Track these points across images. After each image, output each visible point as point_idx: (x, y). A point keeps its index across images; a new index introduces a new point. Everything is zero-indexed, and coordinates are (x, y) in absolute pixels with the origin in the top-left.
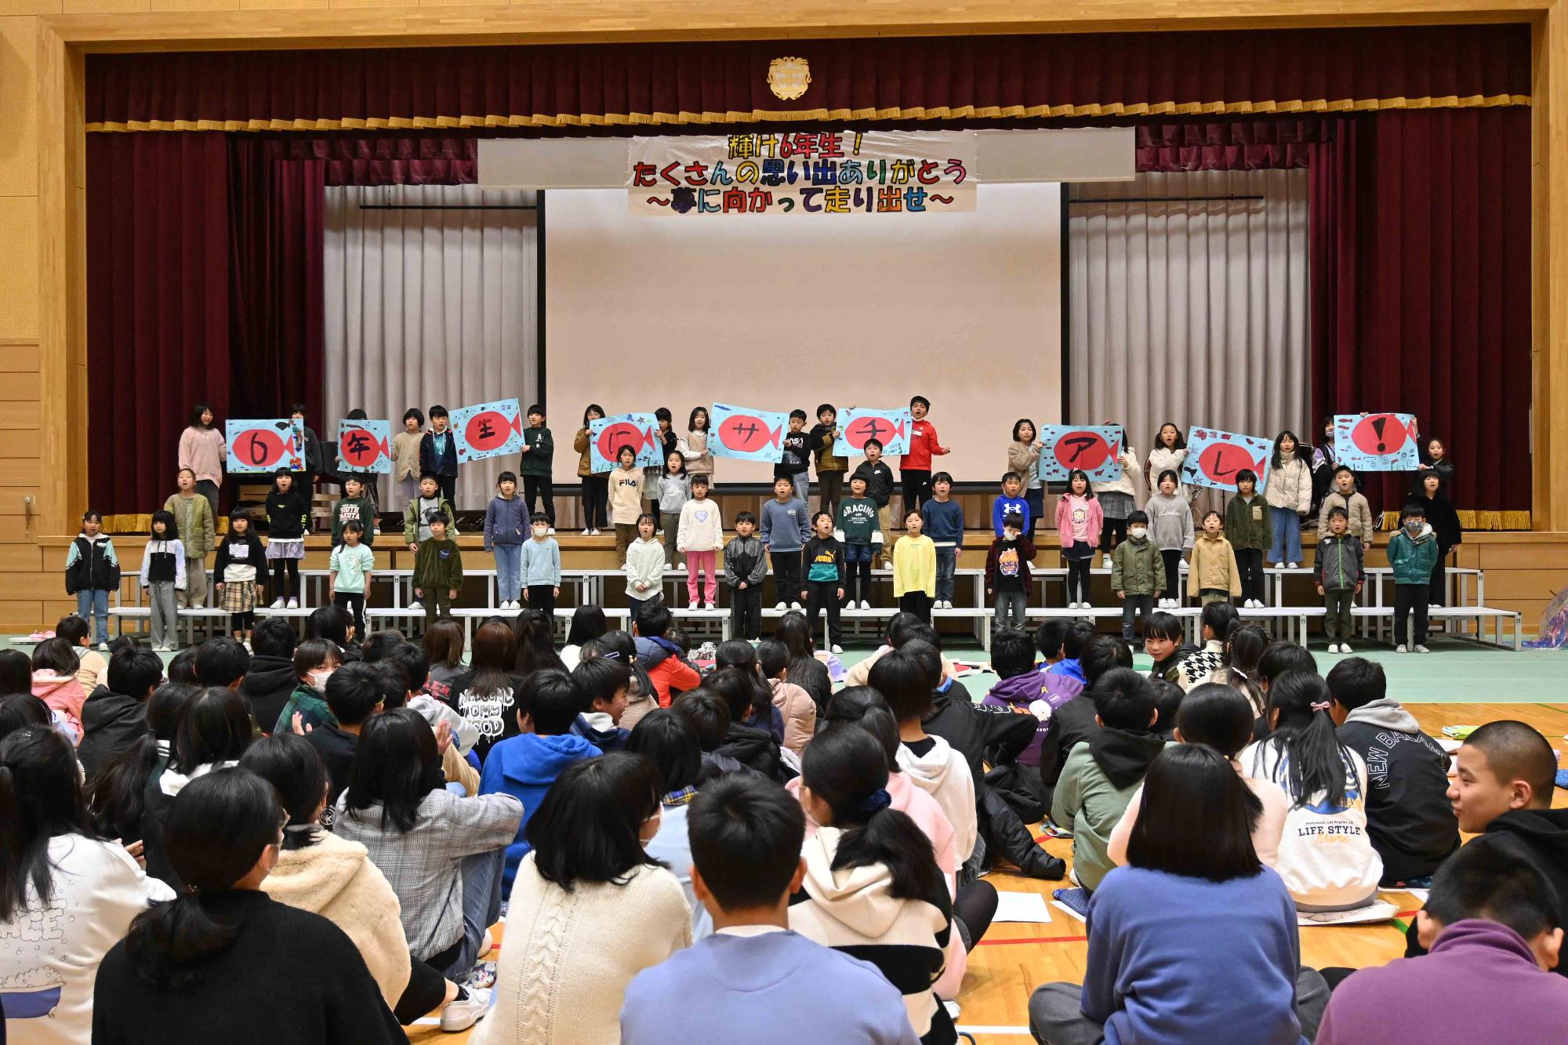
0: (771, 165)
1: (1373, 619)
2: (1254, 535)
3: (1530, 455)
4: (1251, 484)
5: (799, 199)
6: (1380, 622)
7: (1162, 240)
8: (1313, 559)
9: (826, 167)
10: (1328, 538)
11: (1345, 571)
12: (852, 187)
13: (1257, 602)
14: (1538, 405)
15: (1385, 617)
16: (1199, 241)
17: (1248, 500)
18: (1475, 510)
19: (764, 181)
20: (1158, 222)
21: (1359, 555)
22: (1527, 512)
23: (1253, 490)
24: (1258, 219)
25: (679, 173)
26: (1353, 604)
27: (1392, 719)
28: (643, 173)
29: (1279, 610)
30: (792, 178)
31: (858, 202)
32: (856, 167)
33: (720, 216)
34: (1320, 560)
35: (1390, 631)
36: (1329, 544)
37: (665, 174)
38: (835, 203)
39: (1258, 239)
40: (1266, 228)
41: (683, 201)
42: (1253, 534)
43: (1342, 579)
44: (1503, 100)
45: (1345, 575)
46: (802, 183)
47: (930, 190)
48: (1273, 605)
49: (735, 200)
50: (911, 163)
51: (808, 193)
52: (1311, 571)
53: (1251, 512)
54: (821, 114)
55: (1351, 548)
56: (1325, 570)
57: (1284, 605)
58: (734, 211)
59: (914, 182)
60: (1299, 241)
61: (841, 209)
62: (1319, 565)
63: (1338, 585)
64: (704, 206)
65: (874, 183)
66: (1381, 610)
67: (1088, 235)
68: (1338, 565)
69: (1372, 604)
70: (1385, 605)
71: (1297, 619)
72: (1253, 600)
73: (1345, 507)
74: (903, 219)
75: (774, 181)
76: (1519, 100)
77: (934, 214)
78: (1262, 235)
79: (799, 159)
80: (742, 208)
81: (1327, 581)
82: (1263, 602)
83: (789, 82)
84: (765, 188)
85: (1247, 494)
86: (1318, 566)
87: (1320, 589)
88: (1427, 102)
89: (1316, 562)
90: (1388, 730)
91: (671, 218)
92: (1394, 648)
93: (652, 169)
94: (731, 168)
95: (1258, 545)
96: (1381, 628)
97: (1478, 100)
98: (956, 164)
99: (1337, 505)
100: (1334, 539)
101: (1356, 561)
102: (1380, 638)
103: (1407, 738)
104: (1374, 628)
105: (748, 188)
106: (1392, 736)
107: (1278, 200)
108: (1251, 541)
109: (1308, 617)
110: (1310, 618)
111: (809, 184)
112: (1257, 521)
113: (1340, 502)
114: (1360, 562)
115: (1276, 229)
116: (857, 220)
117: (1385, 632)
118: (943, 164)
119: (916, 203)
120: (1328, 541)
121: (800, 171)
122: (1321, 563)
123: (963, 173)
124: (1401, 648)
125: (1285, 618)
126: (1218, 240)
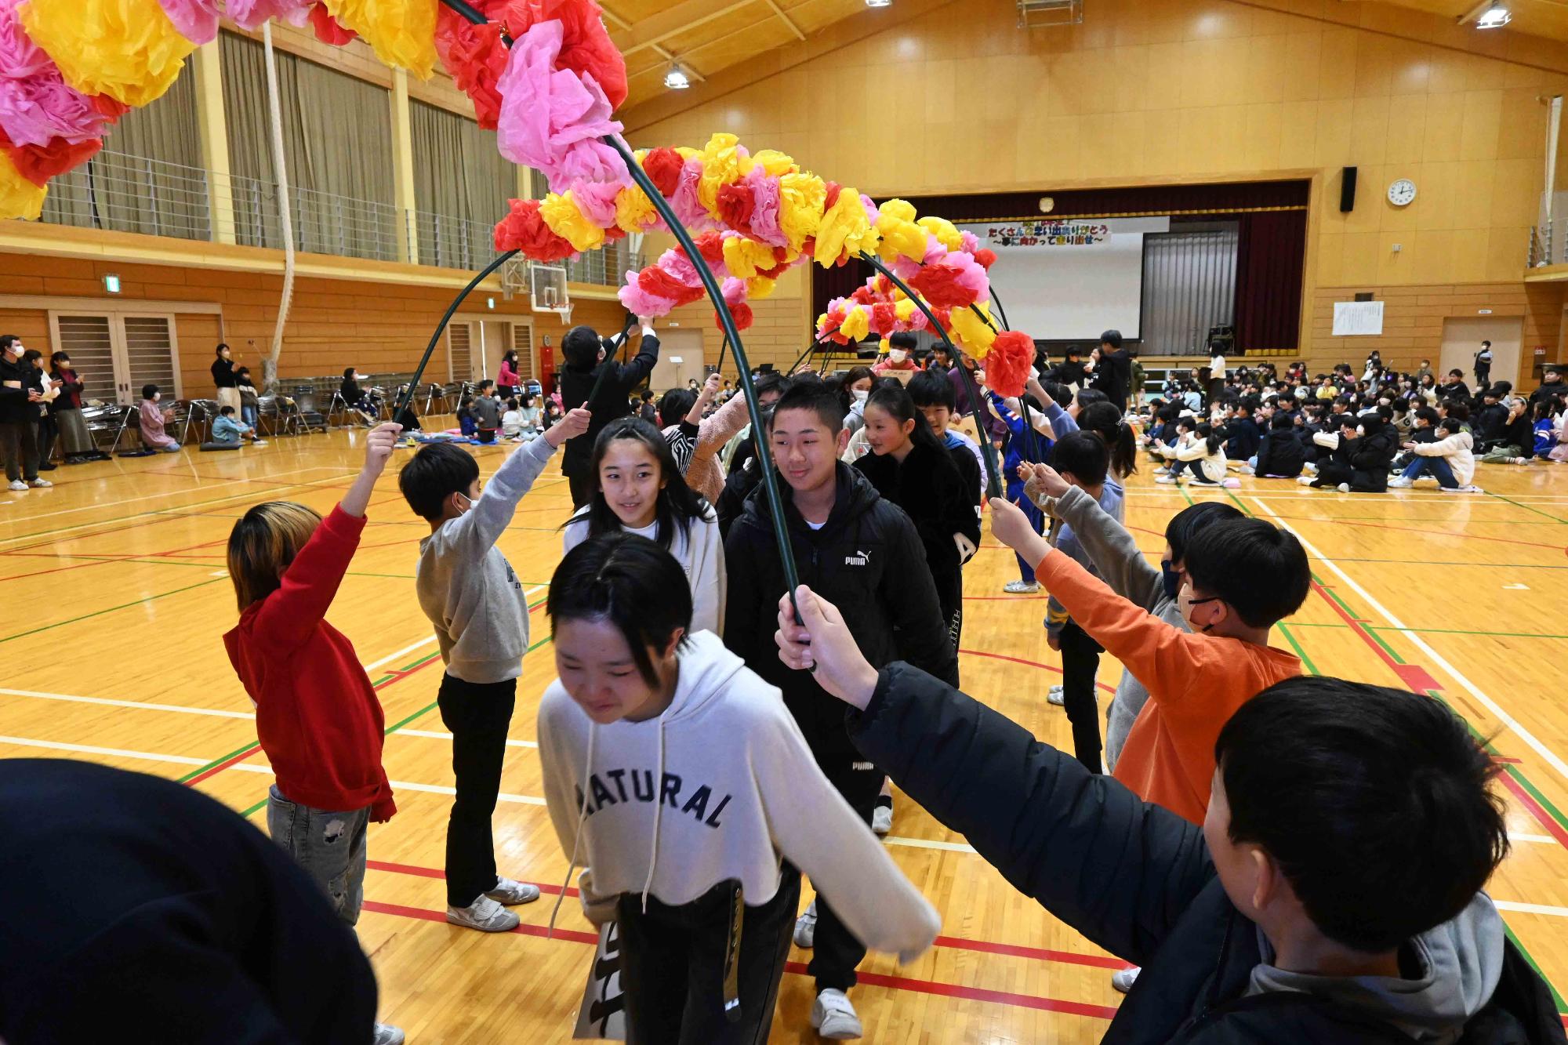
0: (1038, 229)
5: (1047, 241)
7: (1183, 248)
9: (1057, 229)
12: (1066, 236)
16: (1197, 248)
19: (1035, 234)
20: (1181, 241)
24: (1220, 239)
25: (1005, 232)
28: (992, 232)
30: (1045, 233)
31: (1068, 241)
32: (1067, 229)
33: (1019, 247)
37: (1000, 233)
38: (1060, 242)
39: (1220, 247)
40: (1223, 243)
41: (1006, 242)
44: (1296, 208)
46: (1048, 235)
47: (1094, 236)
49: (1024, 241)
50: (1088, 227)
51: (1050, 238)
54: (1057, 217)
58: (1024, 245)
59: (1089, 234)
60: (1235, 247)
61: (1062, 244)
64: (1013, 244)
65: (1074, 235)
67: (1155, 247)
74: (1085, 246)
75: (1039, 234)
76: (1302, 208)
77: (1095, 245)
78: (1221, 245)
79: (1048, 226)
80: (1027, 244)
83: (1046, 206)
84: (1035, 237)
88: (1269, 209)
91: (1002, 248)
93: (995, 231)
94: (1023, 230)
97: (1287, 208)
98: (1104, 227)
105: (1029, 237)
107: (1228, 231)
111: (1051, 235)
115: (1227, 243)
116: (1067, 246)
118: (1099, 227)
119: (1089, 241)
121: (1048, 230)
123: (1106, 230)
126: (1204, 248)
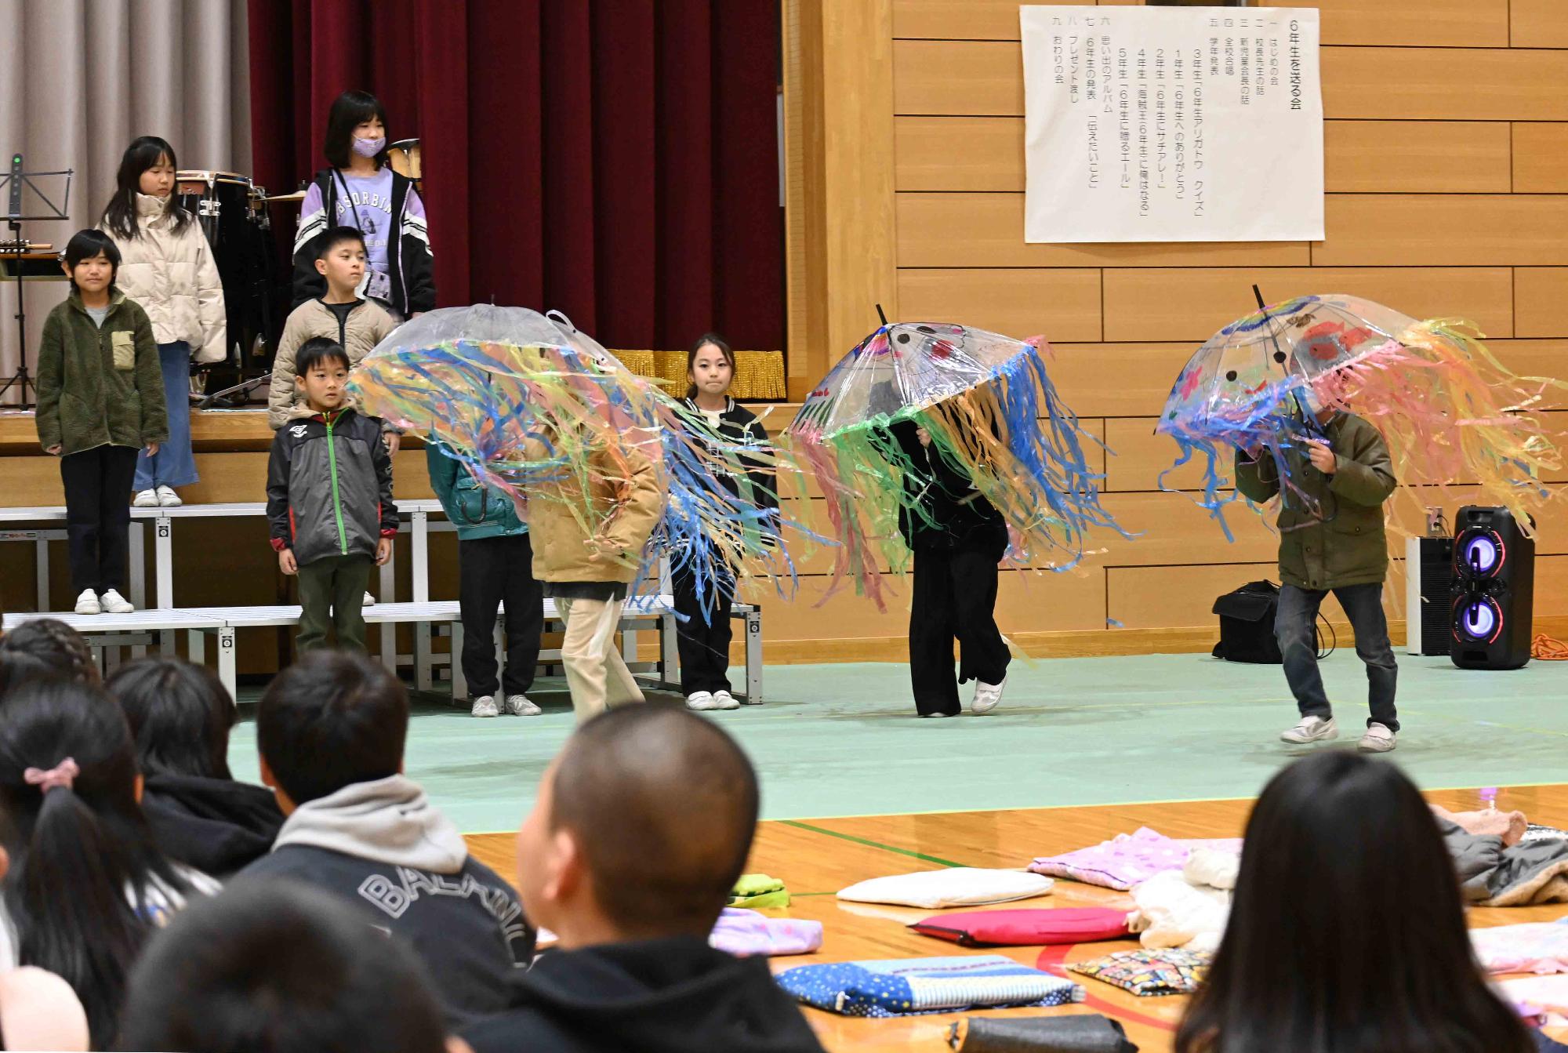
1: (406, 631)
2: (119, 411)
3: (783, 210)
4: (106, 270)
6: (424, 641)
8: (264, 479)
10: (299, 421)
11: (348, 508)
13: (112, 596)
14: (797, 80)
15: (435, 626)
17: (98, 314)
18: (654, 348)
21: (381, 462)
22: (778, 354)
23: (111, 290)
26: (368, 598)
27: (398, 839)
29: (167, 617)
34: (282, 481)
35: (448, 666)
36: (305, 439)
42: (113, 406)
43: (342, 531)
45: (349, 517)
48: (151, 603)
52: (259, 509)
53: (107, 350)
55: (360, 447)
56: (296, 509)
57: (179, 602)
62: (279, 491)
63: (333, 545)
66: (423, 609)
68: (329, 495)
69: (404, 593)
70: (436, 594)
71: (210, 636)
72: (100, 593)
73: (337, 340)
81: (306, 537)
82: (126, 595)
85: (94, 297)
86: (277, 498)
87: (286, 556)
89: (271, 488)
90: (389, 870)
92: (464, 707)
95: (130, 435)
96: (426, 658)
99: (317, 333)
100: (314, 424)
101: (372, 479)
102: (424, 682)
103: (436, 888)
104: (407, 660)
106: (397, 881)
108: (113, 428)
109: (241, 631)
110: (243, 634)
112: (123, 371)
113: (326, 325)
114: (384, 480)
117: (436, 670)
120: (299, 431)
122: (284, 490)
124: (485, 705)
125: (181, 635)
